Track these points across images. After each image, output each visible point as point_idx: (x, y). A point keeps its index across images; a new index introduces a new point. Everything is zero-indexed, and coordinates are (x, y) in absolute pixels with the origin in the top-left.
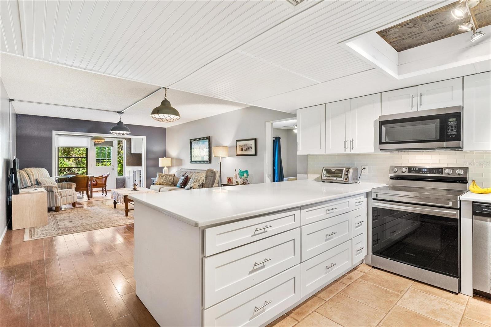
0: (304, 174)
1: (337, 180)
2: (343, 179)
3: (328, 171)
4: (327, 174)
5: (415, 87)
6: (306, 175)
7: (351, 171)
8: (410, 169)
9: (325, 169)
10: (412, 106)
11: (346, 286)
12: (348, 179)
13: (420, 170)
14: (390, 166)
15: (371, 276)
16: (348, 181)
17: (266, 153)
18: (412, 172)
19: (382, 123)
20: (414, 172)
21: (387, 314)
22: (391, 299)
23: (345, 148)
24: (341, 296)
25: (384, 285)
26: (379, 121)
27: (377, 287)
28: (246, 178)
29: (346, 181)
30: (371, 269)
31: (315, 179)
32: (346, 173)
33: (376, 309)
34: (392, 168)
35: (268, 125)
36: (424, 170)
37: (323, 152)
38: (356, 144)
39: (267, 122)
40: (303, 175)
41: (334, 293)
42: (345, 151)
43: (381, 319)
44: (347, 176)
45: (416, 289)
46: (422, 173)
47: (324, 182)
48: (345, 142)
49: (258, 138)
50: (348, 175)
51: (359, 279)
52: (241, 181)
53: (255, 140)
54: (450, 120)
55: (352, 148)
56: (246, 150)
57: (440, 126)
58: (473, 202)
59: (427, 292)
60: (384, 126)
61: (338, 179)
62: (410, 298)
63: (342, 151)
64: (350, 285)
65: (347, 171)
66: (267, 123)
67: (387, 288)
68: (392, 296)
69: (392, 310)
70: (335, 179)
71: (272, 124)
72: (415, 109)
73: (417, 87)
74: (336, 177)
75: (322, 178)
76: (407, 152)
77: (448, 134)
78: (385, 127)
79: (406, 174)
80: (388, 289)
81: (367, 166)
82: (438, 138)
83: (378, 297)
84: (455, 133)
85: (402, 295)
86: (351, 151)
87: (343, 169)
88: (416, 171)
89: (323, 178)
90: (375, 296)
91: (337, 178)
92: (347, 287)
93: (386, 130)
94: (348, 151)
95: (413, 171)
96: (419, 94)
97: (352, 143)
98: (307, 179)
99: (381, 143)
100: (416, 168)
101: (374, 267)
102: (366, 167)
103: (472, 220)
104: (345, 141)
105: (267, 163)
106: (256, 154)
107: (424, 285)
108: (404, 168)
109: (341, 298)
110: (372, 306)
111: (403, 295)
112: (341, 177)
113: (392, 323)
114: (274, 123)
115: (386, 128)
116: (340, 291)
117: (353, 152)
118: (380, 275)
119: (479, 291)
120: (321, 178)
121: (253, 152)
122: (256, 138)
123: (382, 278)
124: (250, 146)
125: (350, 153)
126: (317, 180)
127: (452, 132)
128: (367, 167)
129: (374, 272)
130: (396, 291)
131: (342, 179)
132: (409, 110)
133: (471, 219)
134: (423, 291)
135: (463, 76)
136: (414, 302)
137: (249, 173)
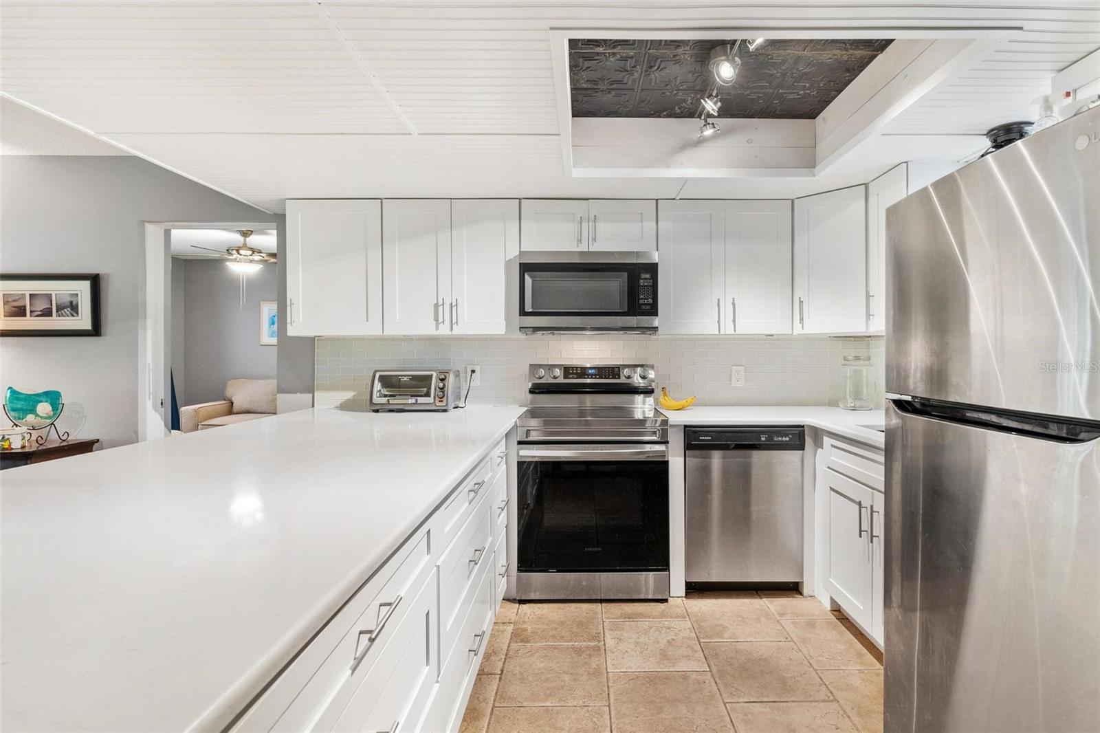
0: (301, 393)
1: (416, 403)
2: (432, 401)
3: (387, 381)
4: (385, 389)
5: (584, 201)
6: (311, 395)
7: (451, 379)
8: (567, 371)
9: (380, 376)
10: (580, 241)
11: (498, 677)
12: (444, 399)
13: (583, 372)
14: (530, 365)
15: (529, 628)
16: (447, 405)
17: (145, 328)
18: (571, 376)
19: (525, 268)
20: (575, 376)
21: (609, 706)
22: (594, 665)
23: (437, 320)
24: (503, 714)
25: (563, 637)
26: (520, 264)
27: (555, 648)
28: (49, 421)
29: (441, 404)
30: (518, 609)
31: (338, 404)
32: (441, 385)
33: (586, 704)
34: (534, 368)
35: (153, 233)
36: (590, 371)
37: (373, 330)
38: (464, 312)
39: (149, 222)
40: (298, 395)
41: (484, 716)
42: (437, 328)
43: (609, 725)
44: (443, 392)
45: (612, 619)
46: (588, 378)
47: (377, 411)
48: (436, 306)
49: (108, 275)
50: (446, 389)
51: (512, 644)
52: (22, 434)
53: (95, 281)
54: (643, 276)
55: (454, 321)
56: (47, 313)
57: (628, 286)
58: (685, 426)
59: (631, 617)
60: (528, 275)
61: (419, 402)
62: (617, 643)
63: (429, 329)
64: (504, 672)
65: (442, 380)
66: (149, 228)
67: (571, 640)
68: (590, 655)
69: (611, 690)
70: (412, 401)
71: (167, 233)
72: (583, 248)
73: (587, 201)
74: (412, 396)
75: (374, 401)
76: (558, 334)
77: (641, 301)
78: (531, 277)
79: (561, 380)
80: (575, 642)
81: (478, 365)
82: (626, 310)
83: (571, 674)
84: (650, 301)
85: (603, 643)
86: (452, 329)
87: (432, 376)
88: (577, 373)
89: (376, 400)
90: (564, 672)
91: (417, 400)
92: (500, 678)
93: (533, 283)
94: (444, 330)
95: (573, 373)
96: (592, 218)
97: (454, 309)
98: (313, 406)
99: (523, 313)
100: (577, 368)
101: (522, 602)
102: (477, 368)
103: (683, 459)
104: (438, 303)
105: (149, 360)
106: (96, 330)
107: (617, 604)
108: (541, 370)
109: (507, 719)
110: (575, 703)
111: (605, 644)
112: (428, 395)
113: (630, 723)
114: (175, 233)
115: (533, 281)
116: (494, 701)
117: (457, 331)
118: (542, 615)
119: (695, 582)
120: (368, 401)
121: (83, 321)
122: (98, 275)
123: (550, 621)
124: (67, 299)
125: (450, 333)
126: (346, 406)
127: (645, 300)
128: (479, 367)
129: (529, 612)
130: (590, 641)
131: (430, 400)
132: (574, 248)
133: (682, 457)
134: (625, 618)
135: (657, 198)
136: (629, 651)
137: (65, 399)
